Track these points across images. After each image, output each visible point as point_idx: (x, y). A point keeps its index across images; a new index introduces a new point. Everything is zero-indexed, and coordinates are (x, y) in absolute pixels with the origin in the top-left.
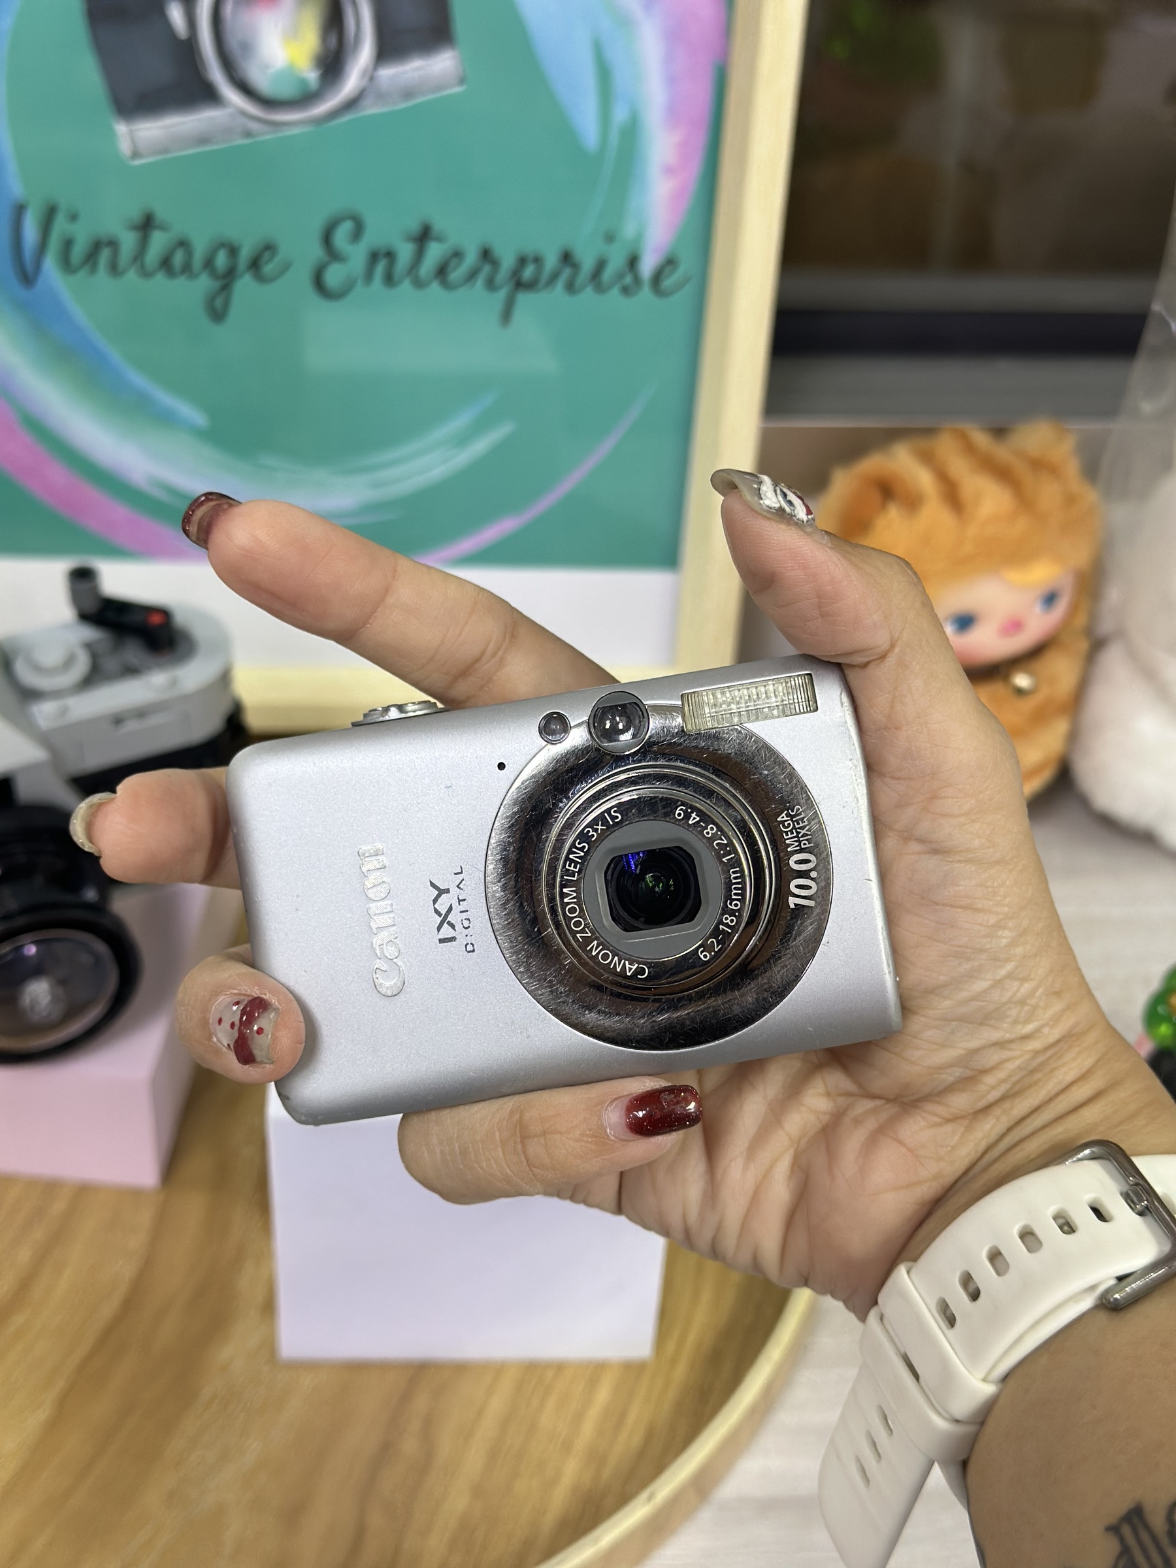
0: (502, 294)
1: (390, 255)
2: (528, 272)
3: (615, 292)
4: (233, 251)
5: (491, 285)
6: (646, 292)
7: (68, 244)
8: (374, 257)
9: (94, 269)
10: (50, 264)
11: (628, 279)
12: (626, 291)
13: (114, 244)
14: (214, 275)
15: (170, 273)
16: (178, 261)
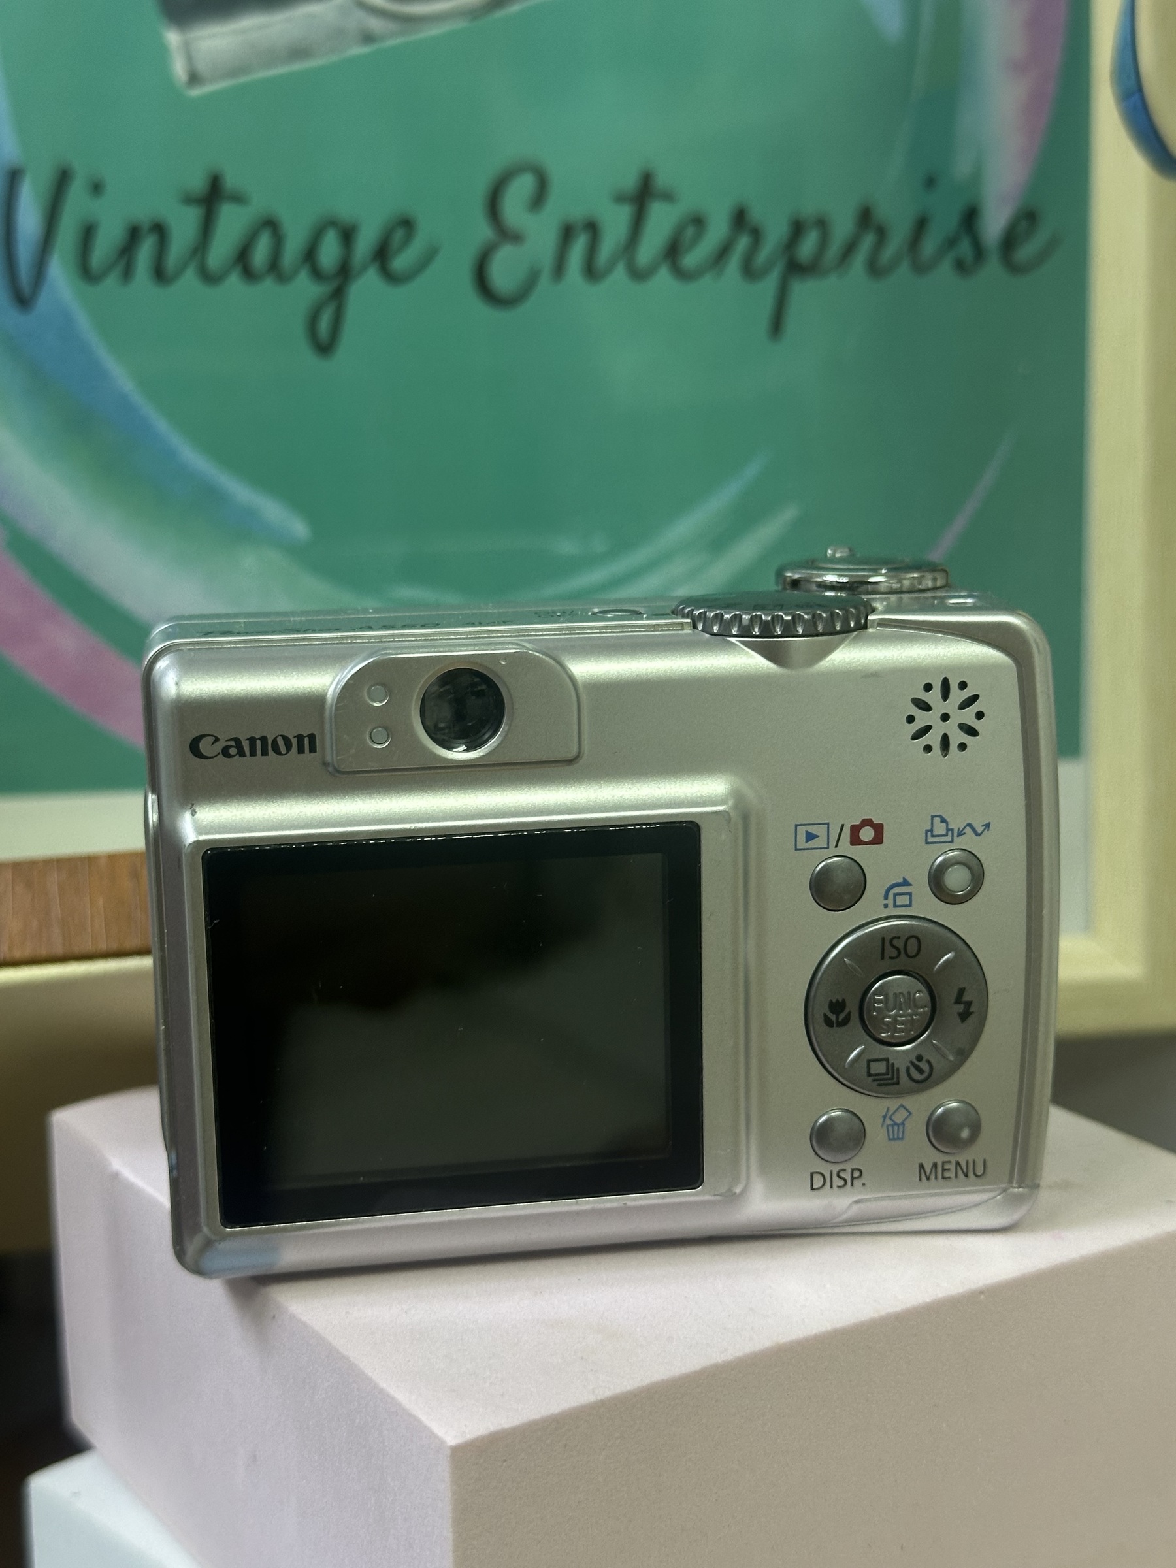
0: (768, 286)
1: (593, 228)
2: (807, 247)
3: (946, 268)
4: (348, 235)
5: (749, 271)
6: (993, 267)
7: (88, 233)
8: (567, 233)
9: (128, 273)
10: (59, 272)
11: (965, 248)
12: (961, 267)
13: (160, 230)
14: (317, 274)
15: (249, 274)
16: (261, 254)
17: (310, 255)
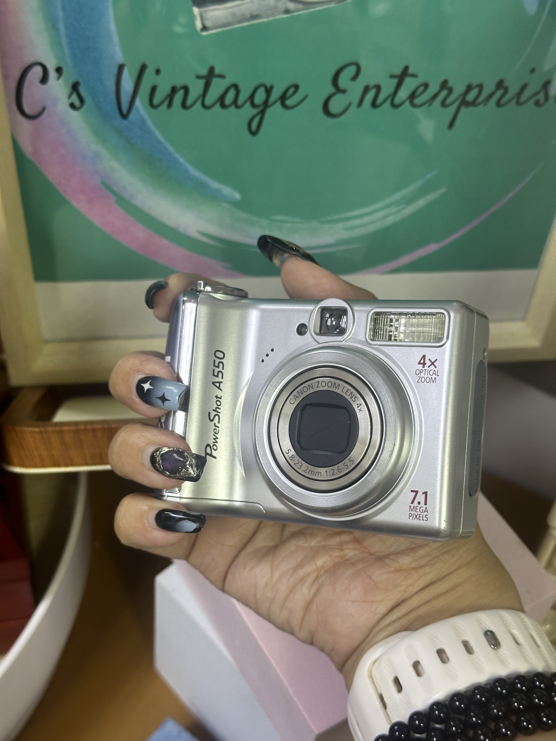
1: (378, 88)
2: (472, 95)
4: (269, 91)
5: (445, 104)
7: (154, 89)
8: (366, 90)
9: (170, 105)
10: (140, 104)
11: (540, 96)
13: (186, 89)
14: (253, 105)
15: (224, 106)
16: (229, 98)
17: (251, 98)
